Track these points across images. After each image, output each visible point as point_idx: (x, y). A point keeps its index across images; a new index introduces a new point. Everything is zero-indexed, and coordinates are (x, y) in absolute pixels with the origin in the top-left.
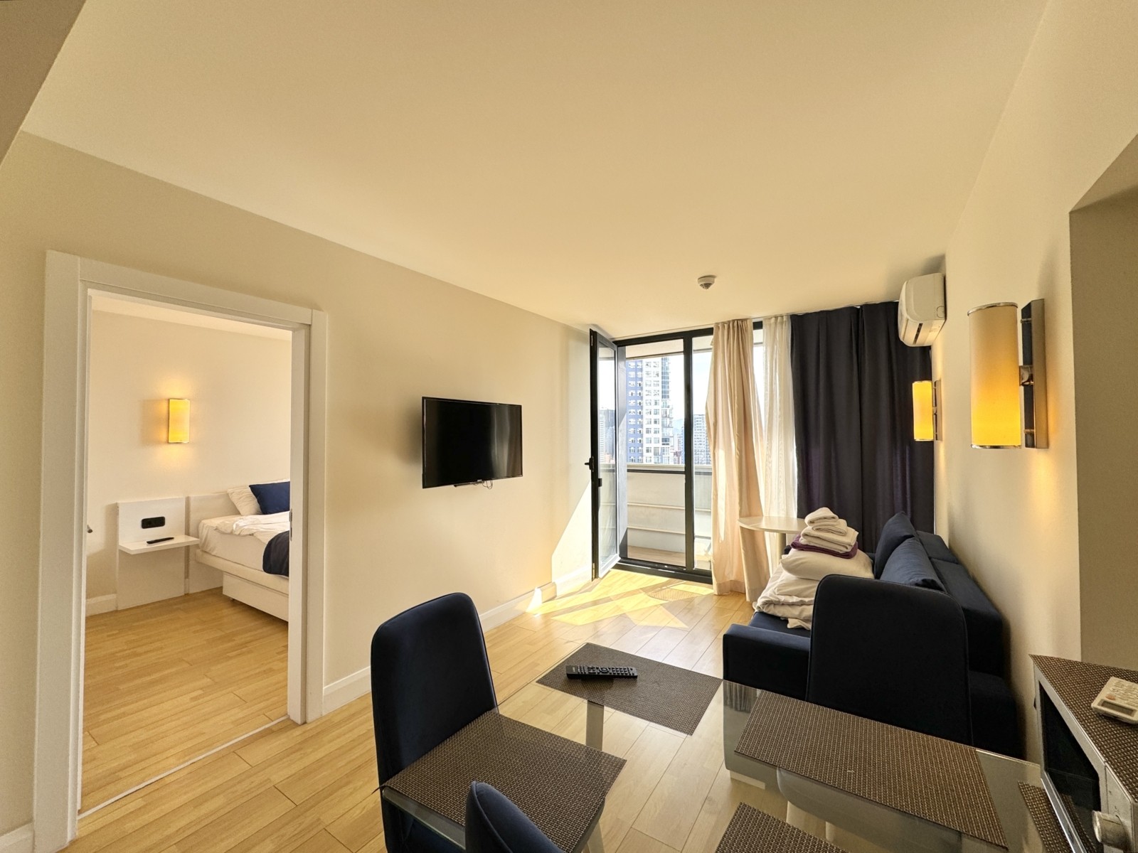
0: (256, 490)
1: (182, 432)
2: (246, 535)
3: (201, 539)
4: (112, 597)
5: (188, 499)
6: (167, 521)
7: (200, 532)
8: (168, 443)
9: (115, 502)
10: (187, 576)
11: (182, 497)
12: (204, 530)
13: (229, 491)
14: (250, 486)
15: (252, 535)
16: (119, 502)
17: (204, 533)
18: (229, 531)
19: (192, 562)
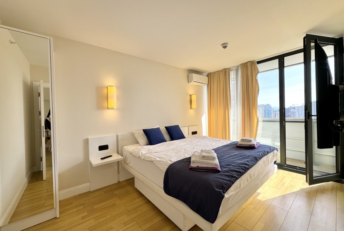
0: (146, 132)
1: (113, 102)
2: (148, 161)
3: (124, 157)
4: (88, 184)
5: (117, 136)
6: (109, 147)
7: (123, 153)
8: (108, 108)
9: (87, 138)
10: (118, 173)
11: (115, 135)
12: (125, 152)
13: (134, 132)
14: (143, 130)
15: (152, 161)
16: (89, 138)
17: (125, 153)
18: (138, 156)
19: (120, 167)
